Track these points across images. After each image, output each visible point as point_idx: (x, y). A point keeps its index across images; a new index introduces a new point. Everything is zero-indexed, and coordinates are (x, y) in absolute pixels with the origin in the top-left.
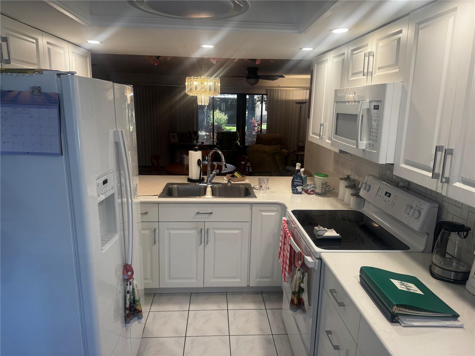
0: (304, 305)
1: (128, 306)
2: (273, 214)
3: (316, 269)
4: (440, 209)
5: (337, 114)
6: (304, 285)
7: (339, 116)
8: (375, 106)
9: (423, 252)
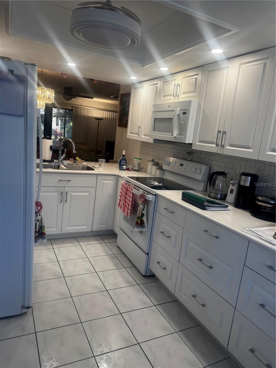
0: (144, 223)
1: (37, 230)
2: (110, 182)
3: (153, 201)
4: (210, 168)
5: (155, 119)
6: (144, 212)
7: (156, 119)
8: (183, 113)
9: (202, 191)
